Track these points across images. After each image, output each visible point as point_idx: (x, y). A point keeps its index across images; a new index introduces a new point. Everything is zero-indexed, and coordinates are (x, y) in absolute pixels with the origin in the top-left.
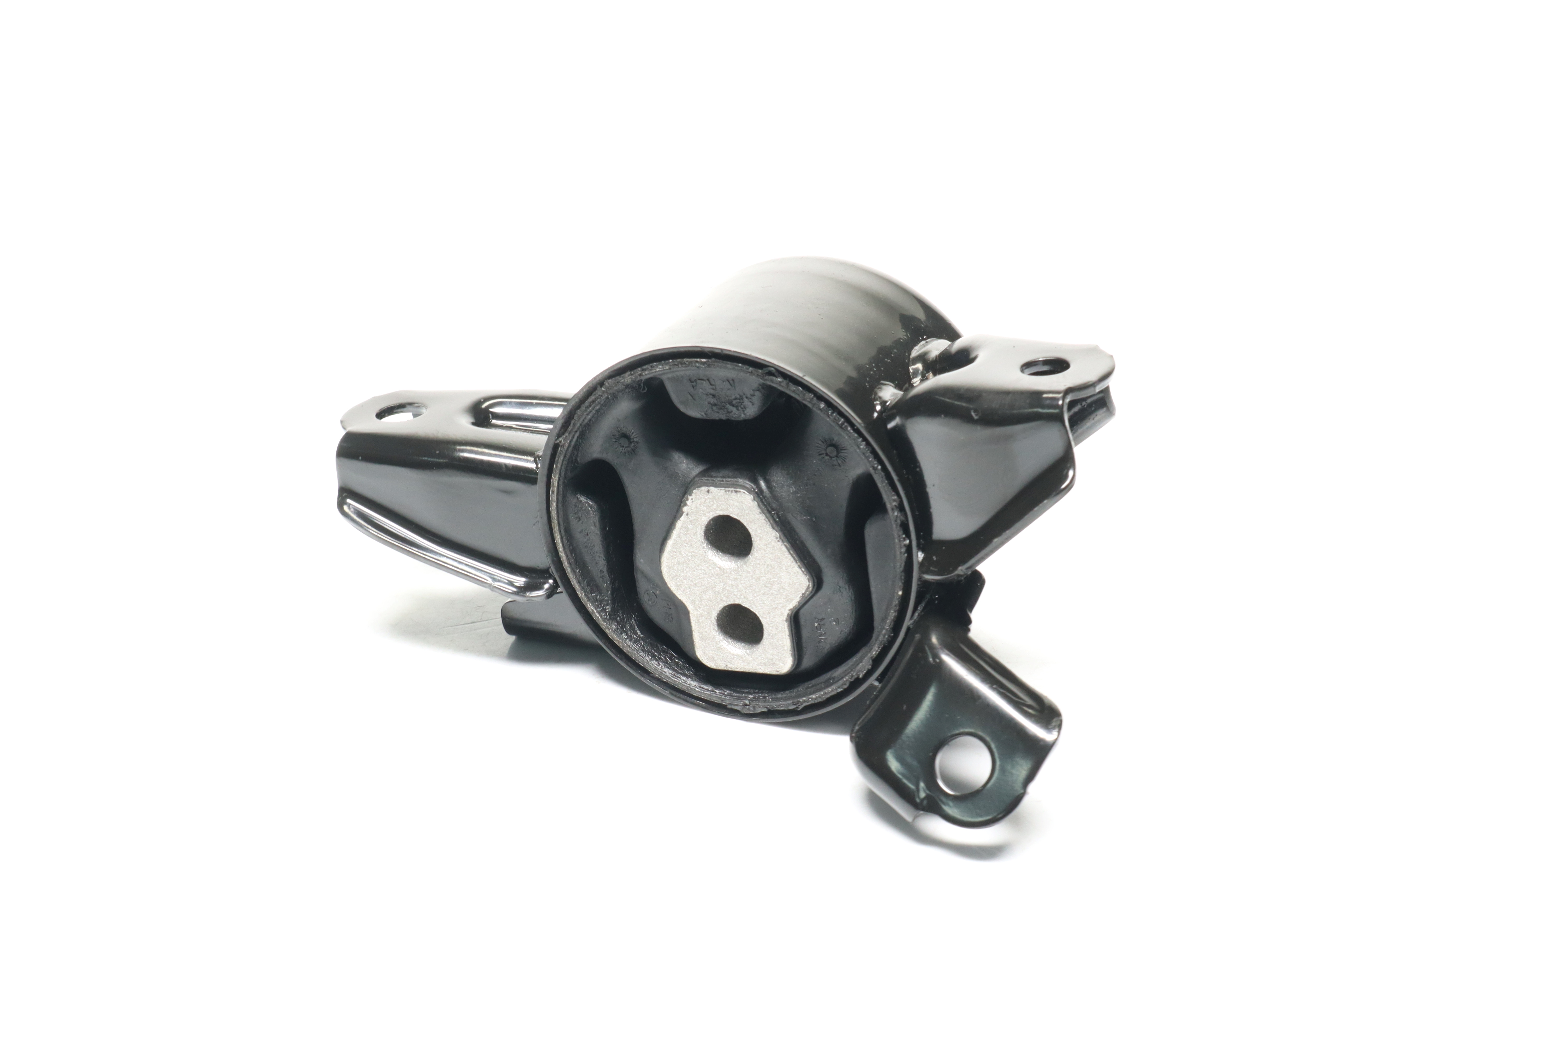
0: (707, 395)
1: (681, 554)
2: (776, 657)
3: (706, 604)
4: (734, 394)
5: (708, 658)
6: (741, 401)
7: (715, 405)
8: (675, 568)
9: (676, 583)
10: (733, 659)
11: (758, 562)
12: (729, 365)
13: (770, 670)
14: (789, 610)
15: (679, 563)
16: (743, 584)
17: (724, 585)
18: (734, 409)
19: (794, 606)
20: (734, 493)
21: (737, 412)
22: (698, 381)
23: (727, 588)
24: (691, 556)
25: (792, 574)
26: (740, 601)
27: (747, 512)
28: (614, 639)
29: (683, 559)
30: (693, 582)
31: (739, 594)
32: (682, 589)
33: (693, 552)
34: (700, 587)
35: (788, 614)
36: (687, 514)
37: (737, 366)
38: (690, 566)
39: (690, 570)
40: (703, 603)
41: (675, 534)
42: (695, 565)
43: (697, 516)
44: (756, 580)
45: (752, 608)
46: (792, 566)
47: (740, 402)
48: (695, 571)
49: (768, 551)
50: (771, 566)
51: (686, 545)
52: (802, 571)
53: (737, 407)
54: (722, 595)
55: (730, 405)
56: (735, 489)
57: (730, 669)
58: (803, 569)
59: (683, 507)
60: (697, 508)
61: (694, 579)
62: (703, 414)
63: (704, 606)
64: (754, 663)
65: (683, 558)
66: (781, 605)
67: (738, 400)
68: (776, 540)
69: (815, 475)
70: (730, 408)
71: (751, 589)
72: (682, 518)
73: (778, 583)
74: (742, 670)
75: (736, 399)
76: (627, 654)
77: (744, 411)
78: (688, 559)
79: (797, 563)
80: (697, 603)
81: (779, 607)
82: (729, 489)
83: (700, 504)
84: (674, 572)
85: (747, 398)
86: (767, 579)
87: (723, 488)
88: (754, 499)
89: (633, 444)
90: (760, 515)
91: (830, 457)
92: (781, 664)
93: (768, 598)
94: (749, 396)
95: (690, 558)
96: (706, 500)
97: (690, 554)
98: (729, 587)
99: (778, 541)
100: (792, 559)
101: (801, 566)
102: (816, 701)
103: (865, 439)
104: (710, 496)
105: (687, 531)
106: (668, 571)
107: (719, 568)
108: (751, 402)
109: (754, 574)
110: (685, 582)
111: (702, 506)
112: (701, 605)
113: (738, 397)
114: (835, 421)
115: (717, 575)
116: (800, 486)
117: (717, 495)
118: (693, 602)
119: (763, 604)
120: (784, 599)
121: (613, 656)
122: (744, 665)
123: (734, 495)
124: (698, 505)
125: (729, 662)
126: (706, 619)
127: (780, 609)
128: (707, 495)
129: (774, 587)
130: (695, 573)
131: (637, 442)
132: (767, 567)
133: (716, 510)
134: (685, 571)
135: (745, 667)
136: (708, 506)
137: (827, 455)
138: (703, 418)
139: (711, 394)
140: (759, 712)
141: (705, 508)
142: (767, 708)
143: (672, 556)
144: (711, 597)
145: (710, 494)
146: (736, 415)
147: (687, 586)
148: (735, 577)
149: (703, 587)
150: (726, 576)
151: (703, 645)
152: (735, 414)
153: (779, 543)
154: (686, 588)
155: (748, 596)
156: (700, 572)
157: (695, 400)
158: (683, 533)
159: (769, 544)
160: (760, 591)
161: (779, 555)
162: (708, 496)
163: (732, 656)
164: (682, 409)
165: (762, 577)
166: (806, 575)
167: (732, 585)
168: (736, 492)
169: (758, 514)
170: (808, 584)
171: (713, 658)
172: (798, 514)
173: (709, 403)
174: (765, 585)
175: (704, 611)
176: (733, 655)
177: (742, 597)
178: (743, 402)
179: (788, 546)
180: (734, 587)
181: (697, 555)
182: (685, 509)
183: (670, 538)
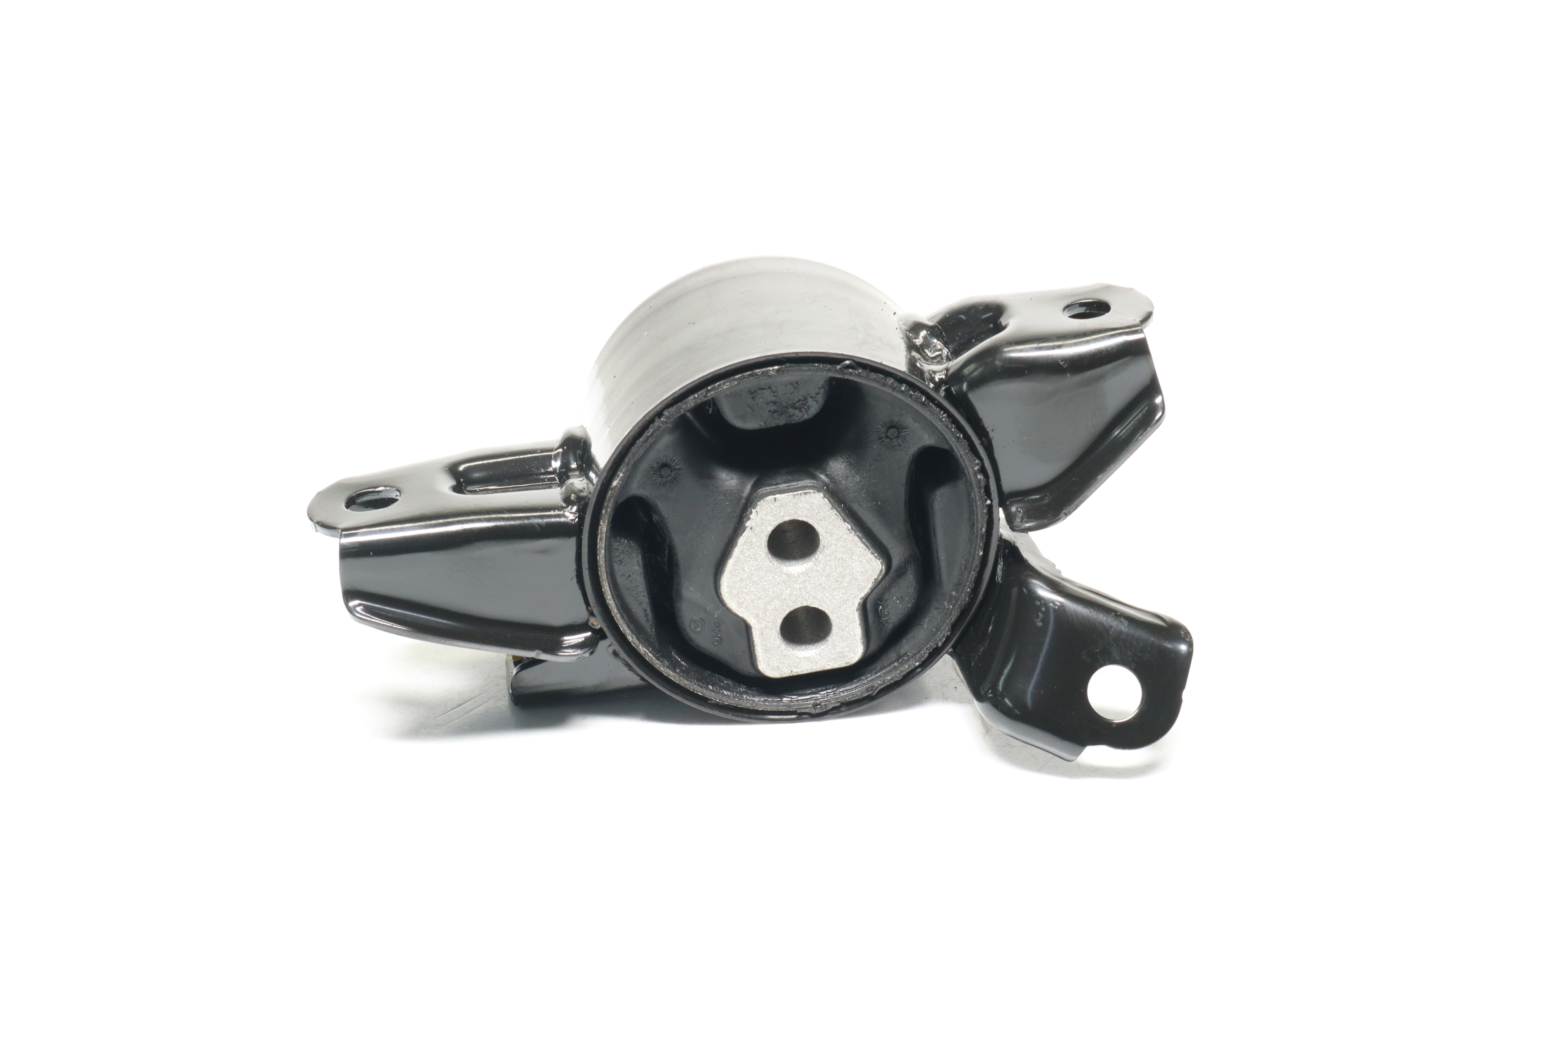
0: (768, 403)
1: (744, 570)
2: (847, 649)
3: (771, 614)
4: (799, 395)
5: (772, 669)
6: (805, 402)
7: (775, 412)
8: (737, 586)
9: (738, 602)
10: (800, 663)
11: (828, 558)
12: (805, 367)
13: (838, 663)
14: (860, 599)
15: (742, 580)
16: (812, 585)
17: (791, 590)
18: (797, 412)
19: (866, 593)
20: (803, 496)
21: (800, 414)
22: (759, 392)
23: (795, 593)
24: (755, 569)
25: (864, 562)
26: (809, 603)
27: (817, 511)
28: (669, 675)
29: (746, 575)
30: (756, 596)
31: (808, 596)
32: (744, 606)
33: (758, 565)
34: (765, 598)
35: (859, 603)
36: (751, 529)
37: (813, 366)
38: (753, 580)
39: (753, 585)
40: (767, 614)
41: (736, 552)
42: (759, 578)
43: (763, 527)
44: (826, 577)
45: (821, 606)
46: (865, 554)
47: (803, 404)
48: (759, 584)
49: (839, 545)
50: (842, 559)
51: (750, 560)
52: (875, 556)
53: (800, 409)
54: (789, 601)
55: (793, 409)
56: (804, 491)
57: (795, 674)
58: (876, 555)
59: (747, 521)
60: (762, 519)
61: (757, 593)
62: (762, 424)
63: (769, 617)
64: (823, 662)
65: (746, 573)
66: (853, 596)
67: (802, 402)
68: (848, 532)
69: (876, 460)
70: (791, 411)
71: (821, 588)
72: (745, 534)
73: (850, 575)
74: (809, 671)
75: (799, 401)
76: (685, 687)
77: (807, 412)
78: (752, 573)
79: (869, 550)
80: (761, 615)
81: (851, 598)
82: (797, 493)
83: (766, 515)
84: (736, 590)
85: (811, 397)
86: (838, 573)
87: (791, 493)
88: (824, 497)
89: (674, 472)
90: (832, 511)
91: (890, 439)
92: (852, 655)
93: (839, 592)
94: (814, 395)
95: (754, 572)
96: (772, 510)
97: (753, 568)
98: (797, 591)
99: (850, 533)
100: (865, 547)
101: (873, 552)
102: (892, 682)
103: (946, 411)
104: (777, 504)
105: (751, 546)
106: (728, 591)
107: (786, 574)
108: (815, 401)
109: (824, 571)
110: (748, 598)
111: (768, 516)
112: (766, 616)
113: (802, 398)
114: (917, 400)
115: (784, 582)
116: (863, 474)
117: (785, 501)
118: (757, 616)
119: (833, 599)
120: (855, 589)
121: (668, 693)
122: (812, 666)
123: (803, 498)
124: (763, 517)
125: (795, 667)
126: (771, 629)
127: (851, 600)
128: (773, 504)
129: (845, 579)
130: (759, 586)
131: (679, 469)
132: (838, 561)
133: (784, 516)
134: (748, 587)
135: (812, 668)
136: (775, 514)
137: (887, 437)
138: (762, 427)
139: (772, 402)
140: (831, 707)
141: (771, 518)
142: (840, 702)
143: (734, 575)
144: (777, 606)
145: (777, 502)
146: (798, 418)
147: (750, 602)
148: (804, 579)
149: (768, 598)
150: (793, 581)
151: (767, 657)
152: (797, 416)
153: (851, 534)
154: (749, 603)
155: (817, 595)
156: (765, 584)
157: (753, 411)
158: (746, 549)
159: (840, 538)
160: (831, 587)
161: (851, 546)
162: (775, 505)
163: (799, 660)
164: (738, 423)
165: (832, 572)
166: (879, 559)
167: (800, 588)
168: (805, 493)
169: (829, 511)
170: (881, 568)
171: (778, 667)
172: (864, 502)
173: (770, 411)
174: (835, 580)
175: (769, 623)
176: (800, 658)
177: (811, 598)
178: (807, 403)
179: (860, 535)
180: (802, 590)
181: (762, 567)
182: (748, 524)
183: (731, 556)
